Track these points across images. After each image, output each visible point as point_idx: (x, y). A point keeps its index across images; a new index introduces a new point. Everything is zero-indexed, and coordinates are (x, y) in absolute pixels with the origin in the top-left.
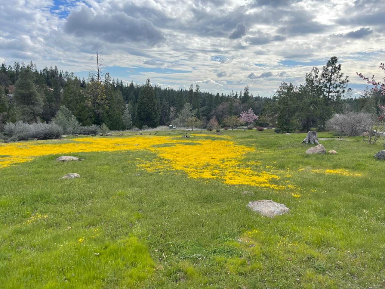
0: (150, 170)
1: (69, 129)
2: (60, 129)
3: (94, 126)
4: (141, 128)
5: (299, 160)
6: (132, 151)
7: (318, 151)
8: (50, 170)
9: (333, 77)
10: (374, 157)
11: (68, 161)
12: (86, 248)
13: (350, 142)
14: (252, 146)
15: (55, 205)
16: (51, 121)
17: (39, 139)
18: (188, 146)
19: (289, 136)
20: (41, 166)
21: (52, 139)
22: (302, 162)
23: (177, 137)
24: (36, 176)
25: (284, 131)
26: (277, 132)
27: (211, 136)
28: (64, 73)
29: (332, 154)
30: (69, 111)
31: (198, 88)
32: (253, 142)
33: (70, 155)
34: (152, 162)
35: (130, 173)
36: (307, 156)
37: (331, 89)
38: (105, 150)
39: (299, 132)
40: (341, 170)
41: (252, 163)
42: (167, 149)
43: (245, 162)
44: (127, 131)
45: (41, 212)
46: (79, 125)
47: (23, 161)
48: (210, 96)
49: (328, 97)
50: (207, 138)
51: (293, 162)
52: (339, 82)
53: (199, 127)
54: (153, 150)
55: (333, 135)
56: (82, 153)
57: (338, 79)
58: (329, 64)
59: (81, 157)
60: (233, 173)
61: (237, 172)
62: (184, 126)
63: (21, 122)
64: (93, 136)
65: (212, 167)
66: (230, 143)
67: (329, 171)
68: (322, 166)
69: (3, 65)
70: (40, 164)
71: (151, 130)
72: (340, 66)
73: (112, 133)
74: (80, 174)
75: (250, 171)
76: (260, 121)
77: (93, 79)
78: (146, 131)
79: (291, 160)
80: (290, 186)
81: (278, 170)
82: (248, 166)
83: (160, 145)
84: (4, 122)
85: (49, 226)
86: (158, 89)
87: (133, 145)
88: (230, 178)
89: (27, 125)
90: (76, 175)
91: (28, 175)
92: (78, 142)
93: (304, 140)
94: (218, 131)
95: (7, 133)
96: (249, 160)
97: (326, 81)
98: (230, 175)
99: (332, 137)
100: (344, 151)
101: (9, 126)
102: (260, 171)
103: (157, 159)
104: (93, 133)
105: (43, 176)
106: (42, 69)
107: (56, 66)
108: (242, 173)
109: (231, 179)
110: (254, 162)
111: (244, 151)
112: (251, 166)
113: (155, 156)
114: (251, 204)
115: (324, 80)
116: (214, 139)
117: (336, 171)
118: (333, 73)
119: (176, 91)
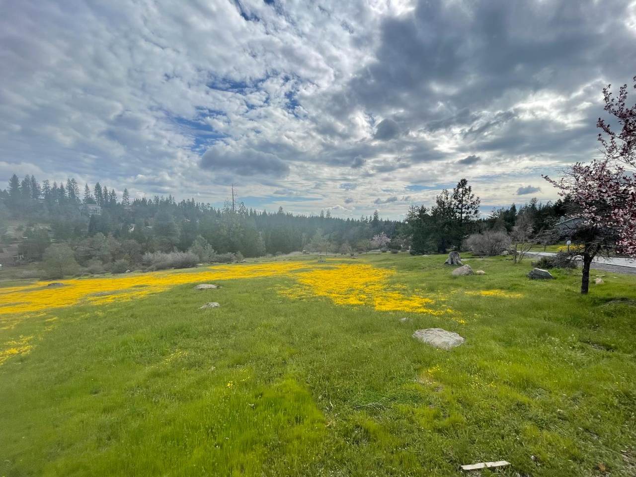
0: (293, 297)
1: (205, 258)
2: (197, 258)
3: (229, 253)
4: (274, 255)
5: (448, 282)
6: (270, 277)
7: (465, 272)
8: (188, 299)
9: (464, 198)
10: (527, 276)
11: (207, 289)
12: (237, 397)
13: (493, 261)
14: (391, 269)
15: (195, 339)
16: (188, 250)
17: (176, 268)
18: (326, 271)
19: (427, 258)
20: (179, 295)
21: (188, 267)
22: (452, 284)
23: (311, 262)
24: (174, 306)
25: (420, 253)
26: (412, 254)
27: (345, 259)
28: (201, 204)
29: (480, 274)
30: (204, 240)
31: (328, 214)
32: (391, 265)
33: (207, 283)
34: (292, 288)
35: (272, 301)
36: (455, 277)
37: (463, 210)
38: (242, 277)
39: (435, 254)
40: (496, 291)
41: (398, 286)
42: (305, 274)
43: (390, 285)
44: (261, 257)
45: (181, 348)
46: (215, 253)
47: (161, 291)
48: (341, 221)
49: (461, 218)
50: (343, 262)
51: (443, 284)
52: (470, 203)
53: (332, 252)
54: (290, 275)
55: (473, 255)
56: (220, 280)
57: (469, 201)
58: (459, 186)
59: (219, 285)
60: (381, 297)
61: (385, 296)
62: (317, 252)
63: (159, 252)
64: (228, 263)
65: (357, 292)
66: (367, 266)
67: (484, 293)
68: (475, 287)
69: (143, 199)
70: (178, 294)
71: (284, 256)
72: (470, 187)
73: (247, 260)
74: (219, 303)
75: (398, 295)
76: (392, 244)
77: (228, 209)
78: (280, 257)
79: (440, 281)
80: (448, 310)
81: (428, 293)
82: (394, 290)
83: (298, 270)
84: (143, 253)
85: (191, 366)
86: (290, 216)
87: (269, 271)
88: (379, 304)
89: (165, 255)
90: (216, 304)
91: (166, 306)
92: (214, 270)
93: (447, 261)
94: (352, 255)
95: (145, 263)
96: (394, 283)
97: (458, 203)
98: (378, 301)
99: (472, 258)
100: (491, 271)
101: (148, 256)
102: (409, 295)
103: (298, 285)
104: (228, 261)
105: (181, 306)
106: (180, 201)
107: (193, 199)
108: (391, 297)
109: (381, 305)
110: (400, 286)
111: (385, 274)
112: (398, 289)
113: (293, 282)
114: (417, 334)
115: (455, 202)
116: (350, 263)
117: (492, 293)
118: (464, 195)
119: (307, 217)
